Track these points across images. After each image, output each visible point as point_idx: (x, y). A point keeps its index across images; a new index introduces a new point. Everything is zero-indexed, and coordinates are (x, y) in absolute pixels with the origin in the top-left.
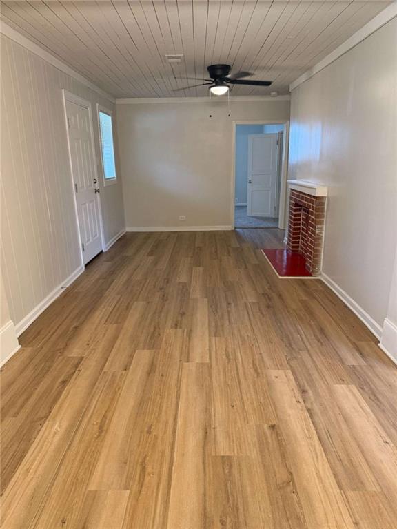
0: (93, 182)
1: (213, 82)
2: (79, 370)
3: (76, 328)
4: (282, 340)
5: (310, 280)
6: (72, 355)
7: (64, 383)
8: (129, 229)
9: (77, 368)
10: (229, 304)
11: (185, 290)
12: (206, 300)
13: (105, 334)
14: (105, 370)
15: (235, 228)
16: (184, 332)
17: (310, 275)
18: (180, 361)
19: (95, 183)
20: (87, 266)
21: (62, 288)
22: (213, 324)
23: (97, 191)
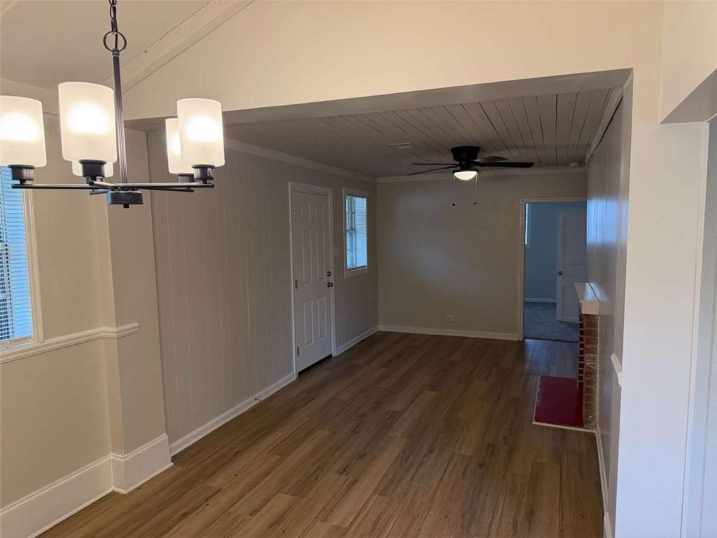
0: (325, 274)
1: (457, 166)
2: (207, 505)
3: (237, 452)
4: (463, 516)
5: (578, 433)
6: (212, 485)
7: (185, 515)
8: (382, 328)
9: (206, 501)
10: (431, 452)
11: (389, 422)
12: (405, 440)
13: (260, 466)
14: (231, 510)
15: (525, 338)
16: (347, 480)
17: (581, 425)
18: (317, 518)
19: (329, 275)
20: (300, 374)
21: (256, 399)
22: (390, 477)
23: (330, 285)
